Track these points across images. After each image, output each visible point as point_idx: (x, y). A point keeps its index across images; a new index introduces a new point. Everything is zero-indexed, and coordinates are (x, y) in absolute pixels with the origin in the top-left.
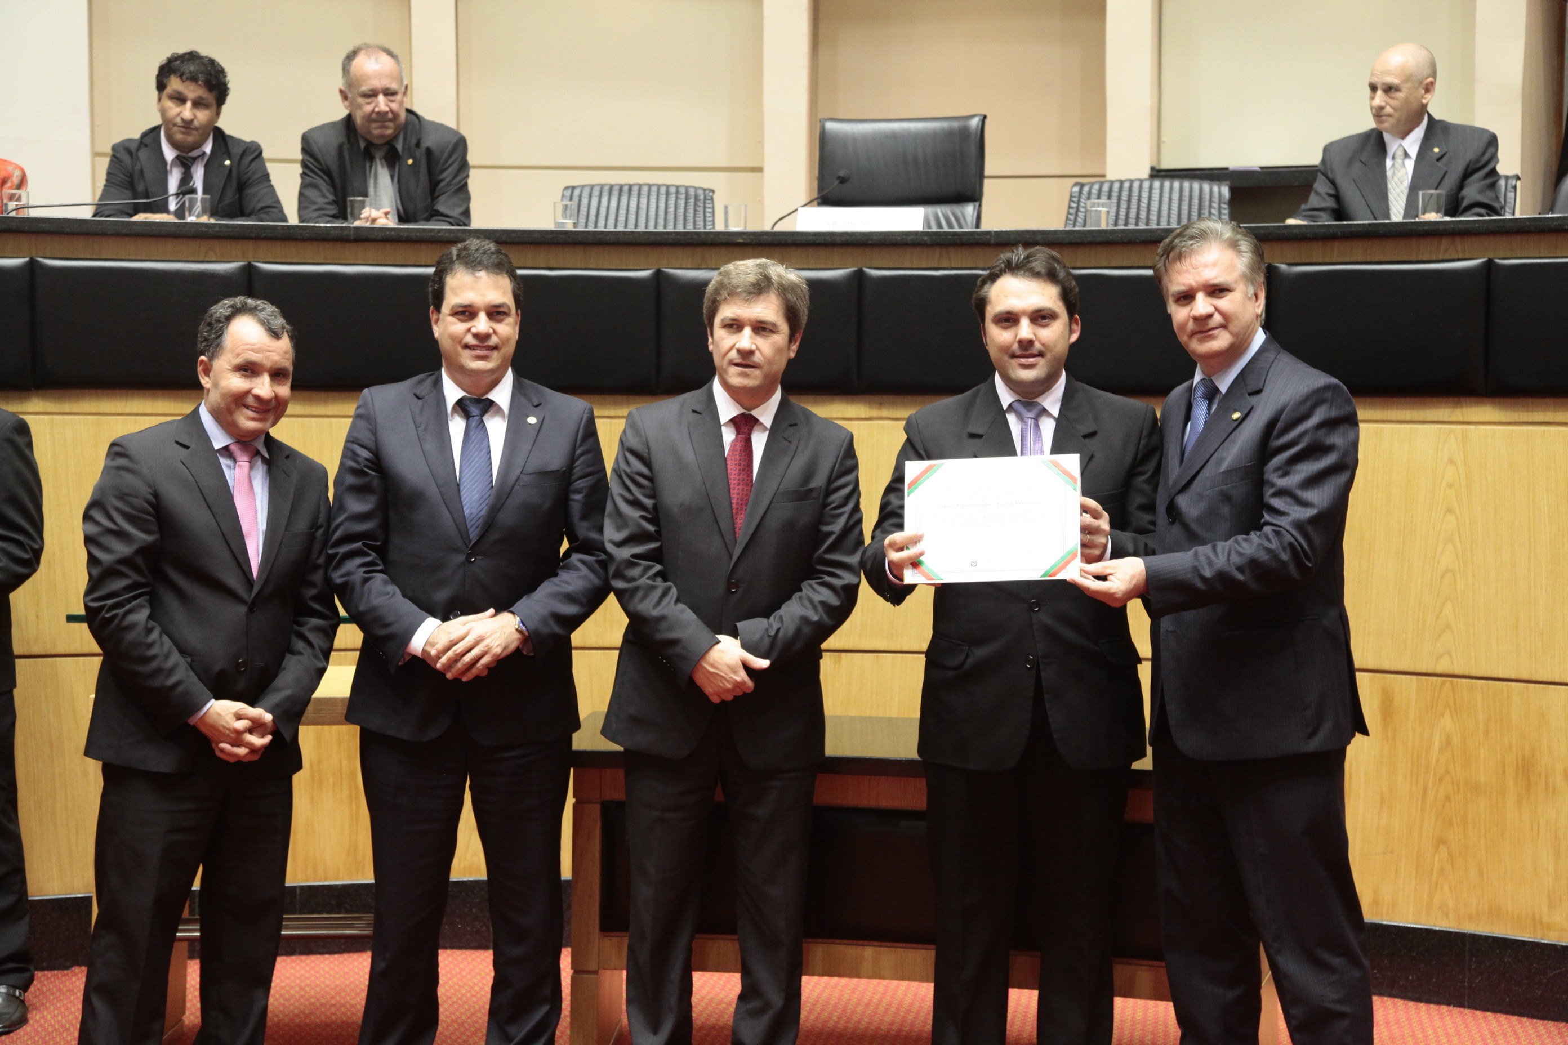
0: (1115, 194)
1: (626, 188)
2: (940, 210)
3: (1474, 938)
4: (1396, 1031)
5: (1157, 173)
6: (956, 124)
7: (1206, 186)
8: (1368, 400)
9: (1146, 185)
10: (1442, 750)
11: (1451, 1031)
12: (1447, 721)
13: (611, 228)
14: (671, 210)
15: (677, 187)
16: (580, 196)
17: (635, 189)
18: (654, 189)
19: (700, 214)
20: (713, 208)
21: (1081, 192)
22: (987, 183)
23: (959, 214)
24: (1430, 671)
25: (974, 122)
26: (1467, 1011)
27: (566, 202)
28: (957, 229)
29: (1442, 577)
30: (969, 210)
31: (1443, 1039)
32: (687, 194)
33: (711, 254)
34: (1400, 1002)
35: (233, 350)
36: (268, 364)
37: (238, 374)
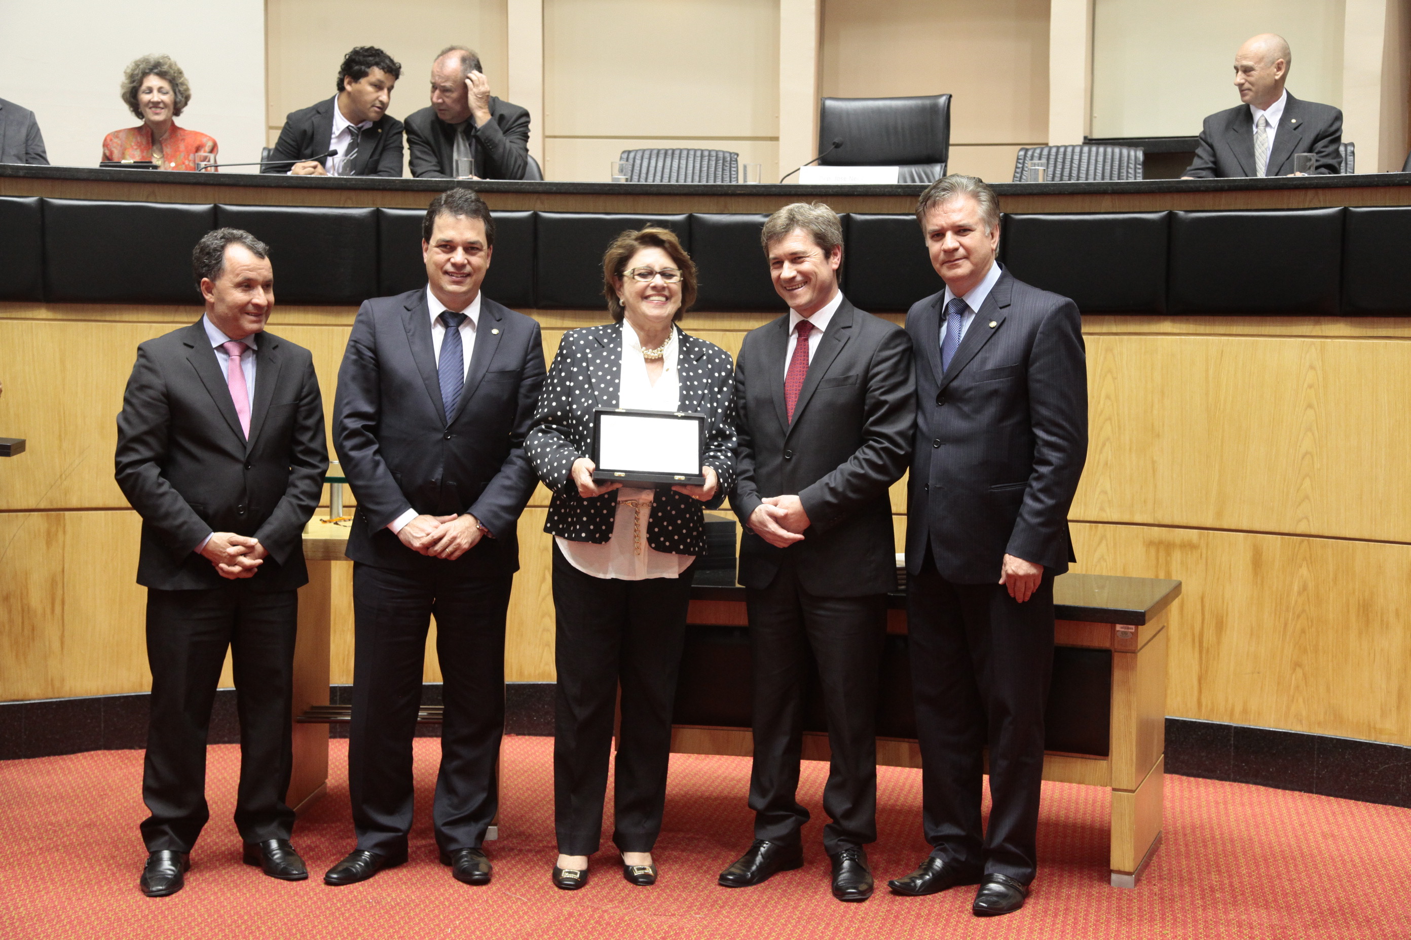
0: (1052, 157)
1: (670, 152)
2: (914, 169)
3: (1322, 740)
4: (1257, 810)
5: (1088, 141)
6: (928, 102)
7: (1125, 151)
8: (1248, 318)
9: (1077, 150)
10: (1299, 594)
11: (1301, 811)
12: (1304, 571)
13: (657, 182)
14: (705, 169)
15: (710, 151)
16: (634, 158)
17: (677, 152)
18: (692, 153)
19: (727, 171)
20: (737, 167)
21: (1025, 156)
22: (951, 148)
23: (929, 172)
24: (1291, 531)
25: (942, 101)
26: (1315, 796)
27: (624, 162)
29: (1303, 458)
30: (937, 169)
31: (1295, 817)
32: (717, 156)
33: (733, 203)
34: (1262, 788)
35: (233, 272)
36: (260, 279)
37: (239, 290)
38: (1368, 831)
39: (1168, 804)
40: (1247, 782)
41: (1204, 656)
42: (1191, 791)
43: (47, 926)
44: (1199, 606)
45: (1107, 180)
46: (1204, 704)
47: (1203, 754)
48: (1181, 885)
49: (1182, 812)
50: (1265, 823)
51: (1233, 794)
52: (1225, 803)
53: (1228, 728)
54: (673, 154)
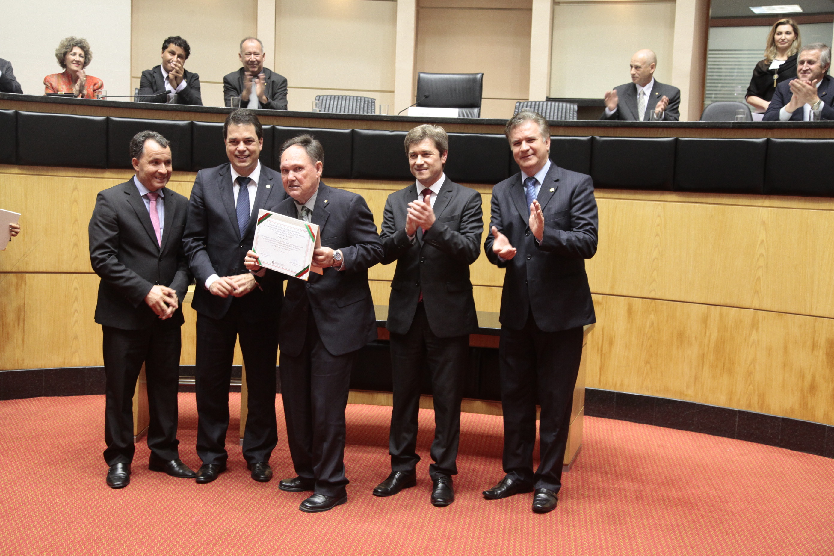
0: (533, 107)
1: (341, 97)
2: (464, 110)
3: (658, 399)
4: (627, 433)
5: (549, 99)
6: (471, 77)
7: (568, 105)
8: (628, 191)
9: (545, 103)
10: (650, 327)
11: (647, 434)
12: (652, 316)
13: (334, 112)
14: (358, 106)
15: (361, 97)
16: (322, 100)
17: (344, 97)
18: (352, 98)
19: (370, 108)
20: (375, 106)
21: (519, 105)
22: (483, 100)
23: (472, 112)
24: (647, 297)
25: (479, 76)
26: (654, 426)
27: (317, 102)
28: (470, 118)
29: (654, 260)
30: (476, 110)
31: (644, 437)
32: (365, 100)
33: (374, 124)
34: (629, 423)
35: (148, 155)
36: (163, 159)
37: (151, 164)
38: (679, 444)
39: (584, 430)
40: (622, 420)
41: (603, 357)
42: (595, 424)
43: (19, 487)
44: (601, 333)
45: (559, 120)
46: (602, 381)
47: (601, 406)
48: (591, 471)
49: (591, 434)
50: (630, 440)
51: (615, 425)
52: (611, 430)
53: (613, 393)
54: (342, 98)
